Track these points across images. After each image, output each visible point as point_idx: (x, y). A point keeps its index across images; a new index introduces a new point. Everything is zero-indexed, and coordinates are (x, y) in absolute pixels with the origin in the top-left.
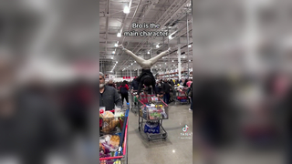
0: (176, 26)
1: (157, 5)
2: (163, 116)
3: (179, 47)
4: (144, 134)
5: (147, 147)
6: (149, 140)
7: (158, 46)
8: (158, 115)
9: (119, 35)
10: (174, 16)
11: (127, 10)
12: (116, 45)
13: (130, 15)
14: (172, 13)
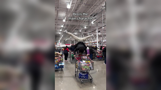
0: (96, 17)
1: (86, 5)
2: (90, 68)
3: (97, 28)
4: (78, 79)
5: (81, 88)
6: (82, 83)
7: (85, 28)
8: (88, 68)
9: (64, 21)
10: (95, 11)
11: (69, 7)
12: (62, 26)
13: (71, 9)
14: (94, 9)
